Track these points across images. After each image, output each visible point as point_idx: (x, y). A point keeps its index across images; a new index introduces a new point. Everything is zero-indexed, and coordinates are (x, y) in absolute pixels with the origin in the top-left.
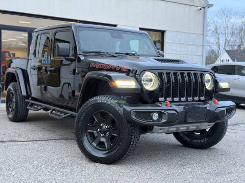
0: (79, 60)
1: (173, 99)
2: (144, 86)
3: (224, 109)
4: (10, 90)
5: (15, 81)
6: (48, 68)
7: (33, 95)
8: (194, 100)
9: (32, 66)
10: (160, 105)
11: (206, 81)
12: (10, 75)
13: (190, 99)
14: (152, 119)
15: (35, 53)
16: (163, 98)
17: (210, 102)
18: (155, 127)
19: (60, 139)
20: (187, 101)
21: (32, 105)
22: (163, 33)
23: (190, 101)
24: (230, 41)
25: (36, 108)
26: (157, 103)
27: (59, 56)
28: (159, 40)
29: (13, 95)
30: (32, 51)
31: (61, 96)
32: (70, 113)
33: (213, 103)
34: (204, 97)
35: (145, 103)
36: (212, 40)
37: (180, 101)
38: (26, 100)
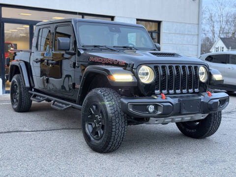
0: (79, 54)
1: (168, 91)
2: (141, 79)
3: (218, 100)
4: (14, 82)
5: (19, 73)
6: (50, 62)
7: (36, 87)
8: (188, 93)
9: (35, 59)
10: (156, 97)
11: (200, 74)
12: (14, 68)
13: (184, 91)
14: (148, 111)
15: (37, 46)
16: (159, 91)
17: (203, 94)
18: (151, 118)
19: (63, 129)
20: (182, 93)
21: (35, 96)
22: (159, 23)
23: (184, 94)
24: (224, 28)
25: (39, 99)
26: (153, 96)
27: (60, 49)
28: (156, 30)
29: (17, 87)
30: (34, 44)
31: (63, 87)
32: (71, 104)
33: (206, 95)
34: (198, 89)
35: (141, 95)
36: (207, 28)
37: (175, 93)
38: (29, 91)
